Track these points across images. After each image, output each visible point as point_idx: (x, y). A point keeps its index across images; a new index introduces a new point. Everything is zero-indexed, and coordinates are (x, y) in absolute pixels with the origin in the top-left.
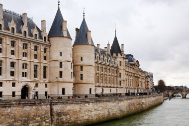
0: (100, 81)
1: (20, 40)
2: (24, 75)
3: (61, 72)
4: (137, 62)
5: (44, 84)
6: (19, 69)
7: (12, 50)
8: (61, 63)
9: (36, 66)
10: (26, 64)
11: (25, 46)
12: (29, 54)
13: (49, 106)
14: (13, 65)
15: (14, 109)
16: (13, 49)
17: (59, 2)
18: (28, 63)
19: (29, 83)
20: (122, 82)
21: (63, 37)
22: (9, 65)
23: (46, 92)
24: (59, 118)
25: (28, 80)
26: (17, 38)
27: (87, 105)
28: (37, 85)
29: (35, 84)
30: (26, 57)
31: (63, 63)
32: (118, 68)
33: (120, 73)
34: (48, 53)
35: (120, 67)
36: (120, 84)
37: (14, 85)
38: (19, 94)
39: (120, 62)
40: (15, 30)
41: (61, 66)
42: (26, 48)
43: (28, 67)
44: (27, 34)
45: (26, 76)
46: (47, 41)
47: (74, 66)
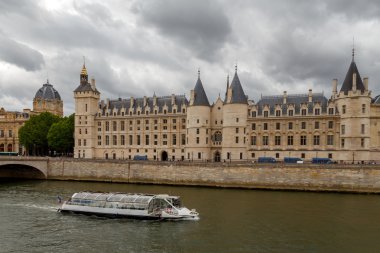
2: (165, 143)
6: (160, 139)
12: (168, 127)
16: (156, 125)
18: (167, 134)
22: (153, 137)
23: (183, 157)
25: (165, 148)
28: (174, 151)
29: (171, 149)
32: (337, 118)
33: (343, 126)
36: (343, 144)
38: (160, 157)
39: (344, 106)
43: (168, 137)
46: (185, 112)
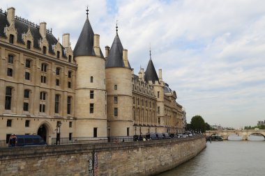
0: (137, 117)
1: (38, 59)
2: (42, 108)
3: (92, 105)
4: (174, 92)
5: (68, 121)
7: (26, 73)
8: (92, 92)
9: (57, 96)
10: (45, 93)
11: (44, 67)
12: (48, 79)
13: (91, 155)
14: (27, 93)
15: (46, 160)
16: (28, 71)
17: (88, 11)
18: (48, 91)
19: (49, 121)
20: (161, 119)
21: (95, 56)
22: (22, 93)
23: (70, 134)
24: (104, 173)
26: (33, 55)
27: (135, 151)
29: (56, 121)
30: (45, 82)
31: (95, 92)
32: (156, 100)
33: (159, 108)
34: (74, 77)
35: (158, 99)
36: (159, 121)
37: (27, 124)
39: (158, 92)
40: (32, 44)
41: (92, 96)
42: (45, 71)
43: (48, 97)
44: (47, 51)
45: (44, 111)
46: (72, 61)
47: (108, 96)
